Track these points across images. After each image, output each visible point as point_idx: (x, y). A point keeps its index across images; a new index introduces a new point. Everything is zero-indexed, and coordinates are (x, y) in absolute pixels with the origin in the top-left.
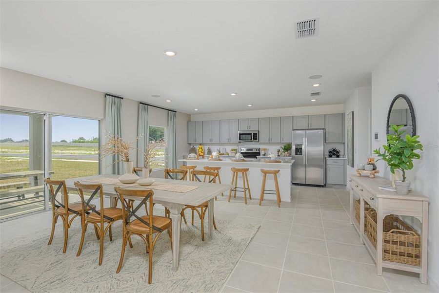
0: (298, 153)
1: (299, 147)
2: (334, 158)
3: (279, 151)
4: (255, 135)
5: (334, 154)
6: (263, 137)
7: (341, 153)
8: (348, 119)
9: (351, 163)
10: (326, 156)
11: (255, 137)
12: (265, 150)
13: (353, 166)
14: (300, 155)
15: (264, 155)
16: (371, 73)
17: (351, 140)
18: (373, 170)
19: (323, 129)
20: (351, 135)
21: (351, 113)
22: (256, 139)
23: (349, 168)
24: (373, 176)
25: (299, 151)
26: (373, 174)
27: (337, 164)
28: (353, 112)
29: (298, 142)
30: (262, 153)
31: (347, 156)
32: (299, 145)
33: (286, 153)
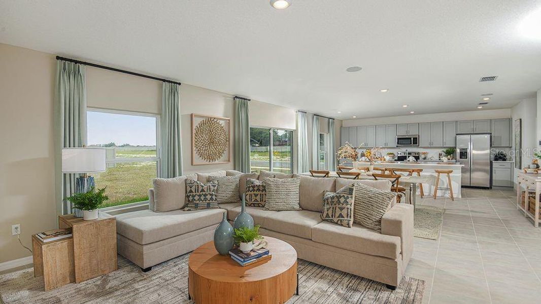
0: (463, 157)
1: (463, 151)
2: (500, 162)
3: (440, 155)
4: (415, 139)
5: (500, 158)
6: (423, 141)
7: (508, 157)
8: (515, 124)
9: (518, 165)
10: (491, 160)
11: (415, 141)
12: (424, 153)
13: (520, 168)
14: (464, 158)
15: (425, 159)
16: (536, 92)
17: (518, 144)
18: (537, 168)
19: (489, 134)
20: (519, 140)
21: (519, 121)
22: (416, 143)
23: (516, 170)
24: (536, 172)
25: (464, 154)
26: (537, 171)
27: (504, 167)
28: (521, 120)
29: (463, 146)
30: (422, 156)
31: (514, 160)
32: (464, 149)
33: (449, 156)
